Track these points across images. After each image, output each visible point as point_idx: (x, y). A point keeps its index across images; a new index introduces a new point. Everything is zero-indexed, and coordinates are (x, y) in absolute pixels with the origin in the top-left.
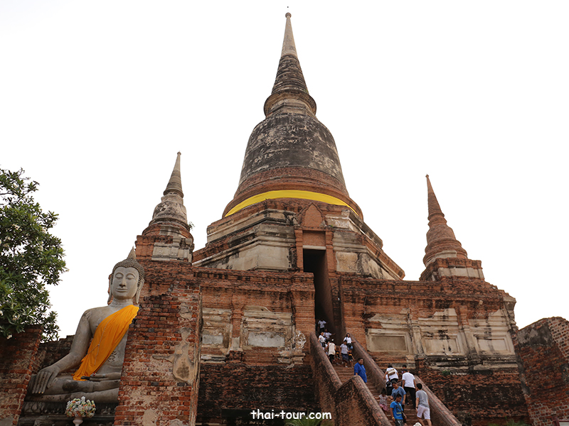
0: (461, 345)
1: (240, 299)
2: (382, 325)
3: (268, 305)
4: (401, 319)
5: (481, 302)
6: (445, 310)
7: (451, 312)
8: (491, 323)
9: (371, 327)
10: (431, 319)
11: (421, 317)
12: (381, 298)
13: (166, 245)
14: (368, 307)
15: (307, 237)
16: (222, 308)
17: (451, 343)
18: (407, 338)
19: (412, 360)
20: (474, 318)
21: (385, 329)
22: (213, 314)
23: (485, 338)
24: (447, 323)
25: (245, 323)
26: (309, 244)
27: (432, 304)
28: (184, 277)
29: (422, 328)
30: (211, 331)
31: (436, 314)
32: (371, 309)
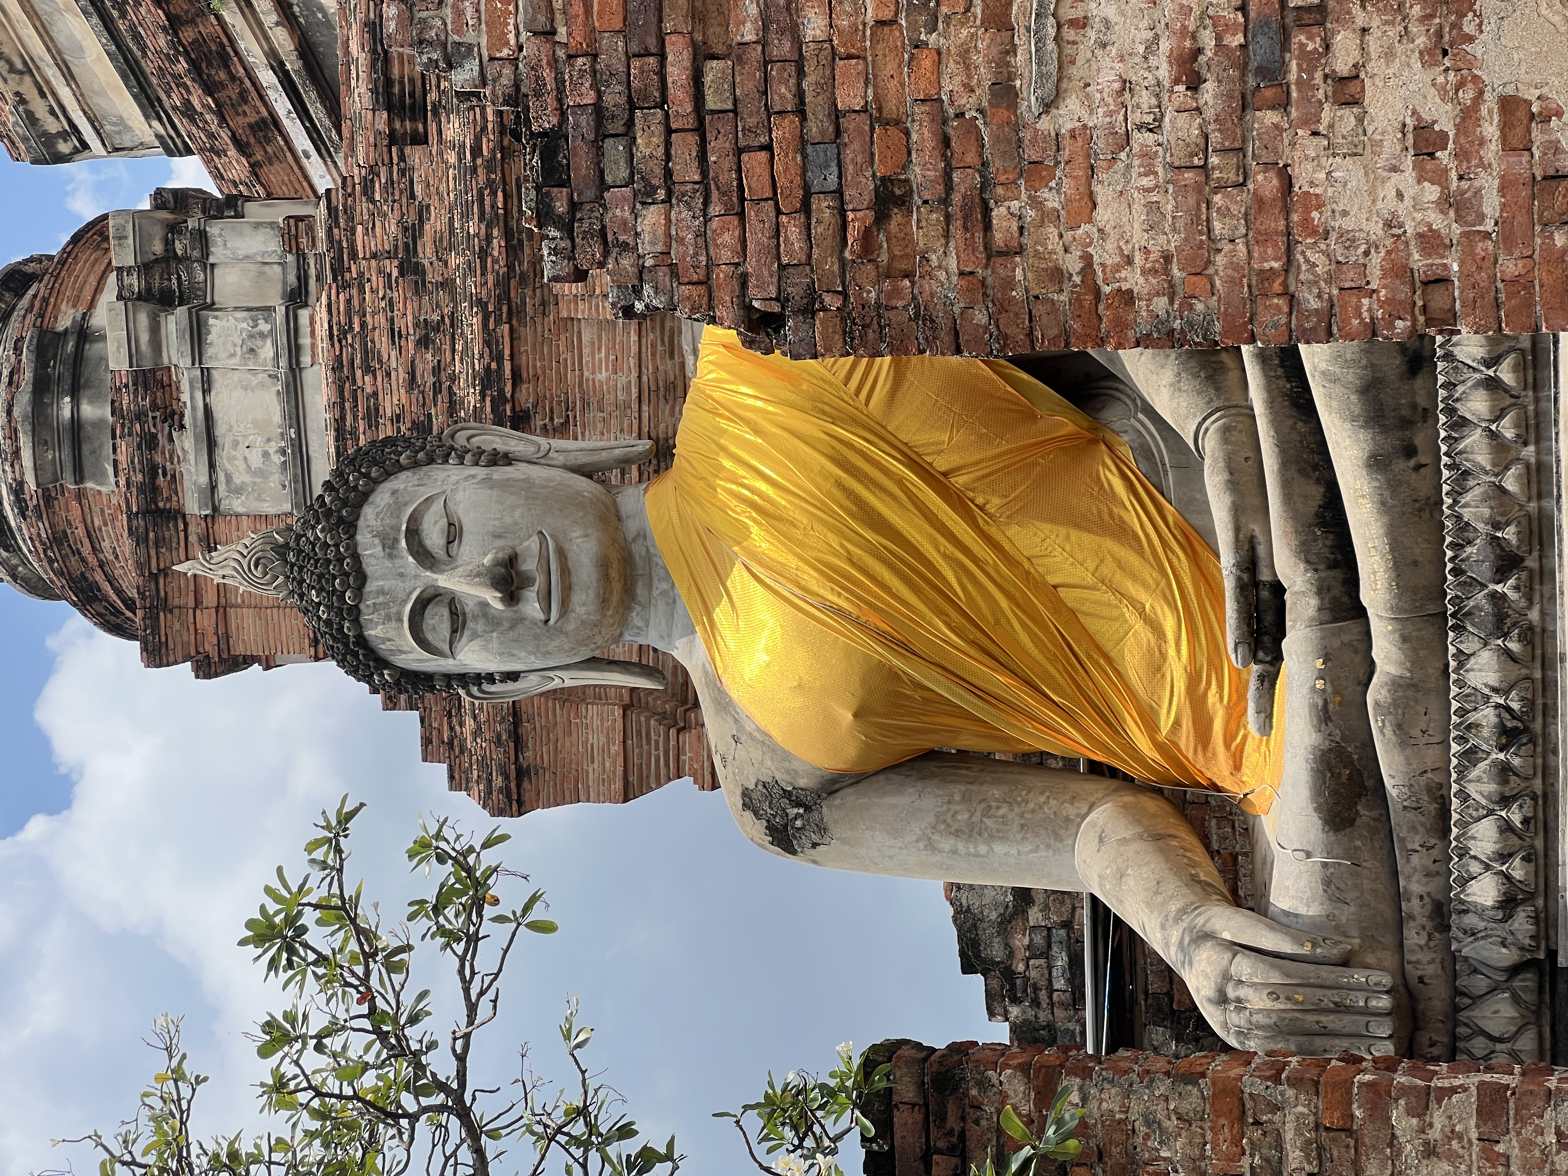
13: (192, 417)
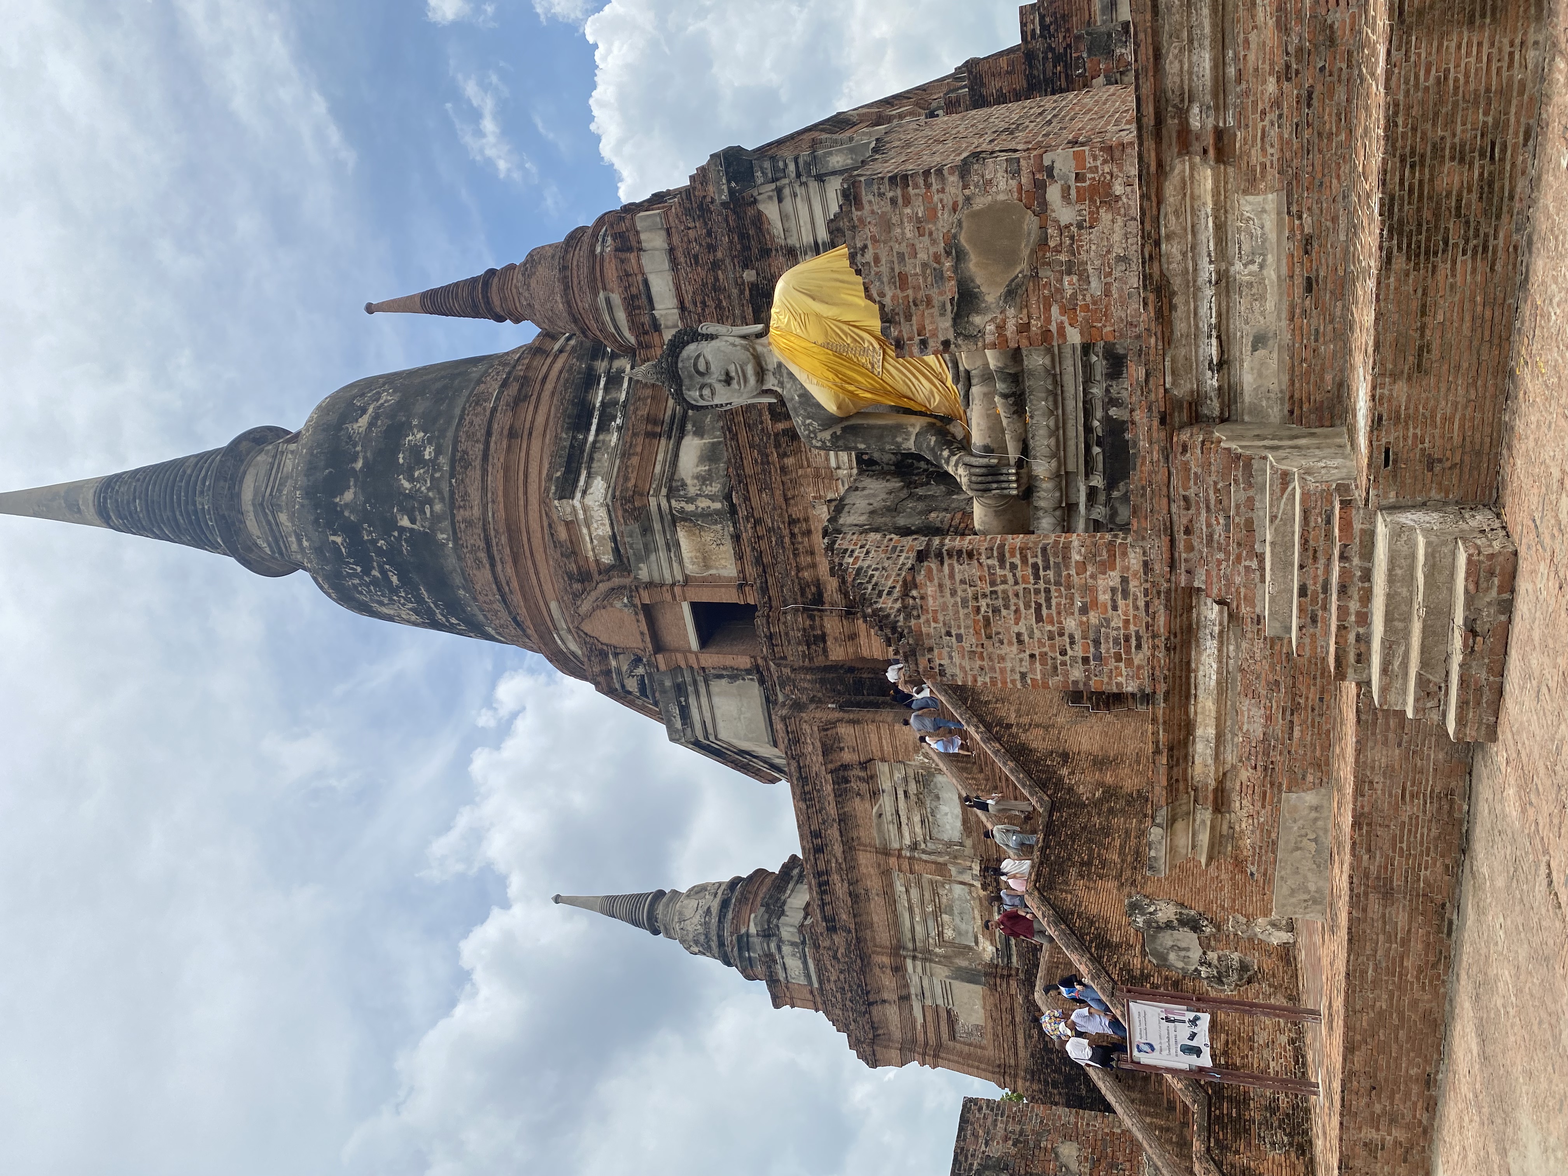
1: (866, 861)
3: (867, 805)
5: (749, 276)
15: (669, 637)
16: (891, 885)
22: (909, 901)
25: (914, 846)
26: (686, 635)
28: (841, 951)
30: (944, 900)
32: (833, 594)
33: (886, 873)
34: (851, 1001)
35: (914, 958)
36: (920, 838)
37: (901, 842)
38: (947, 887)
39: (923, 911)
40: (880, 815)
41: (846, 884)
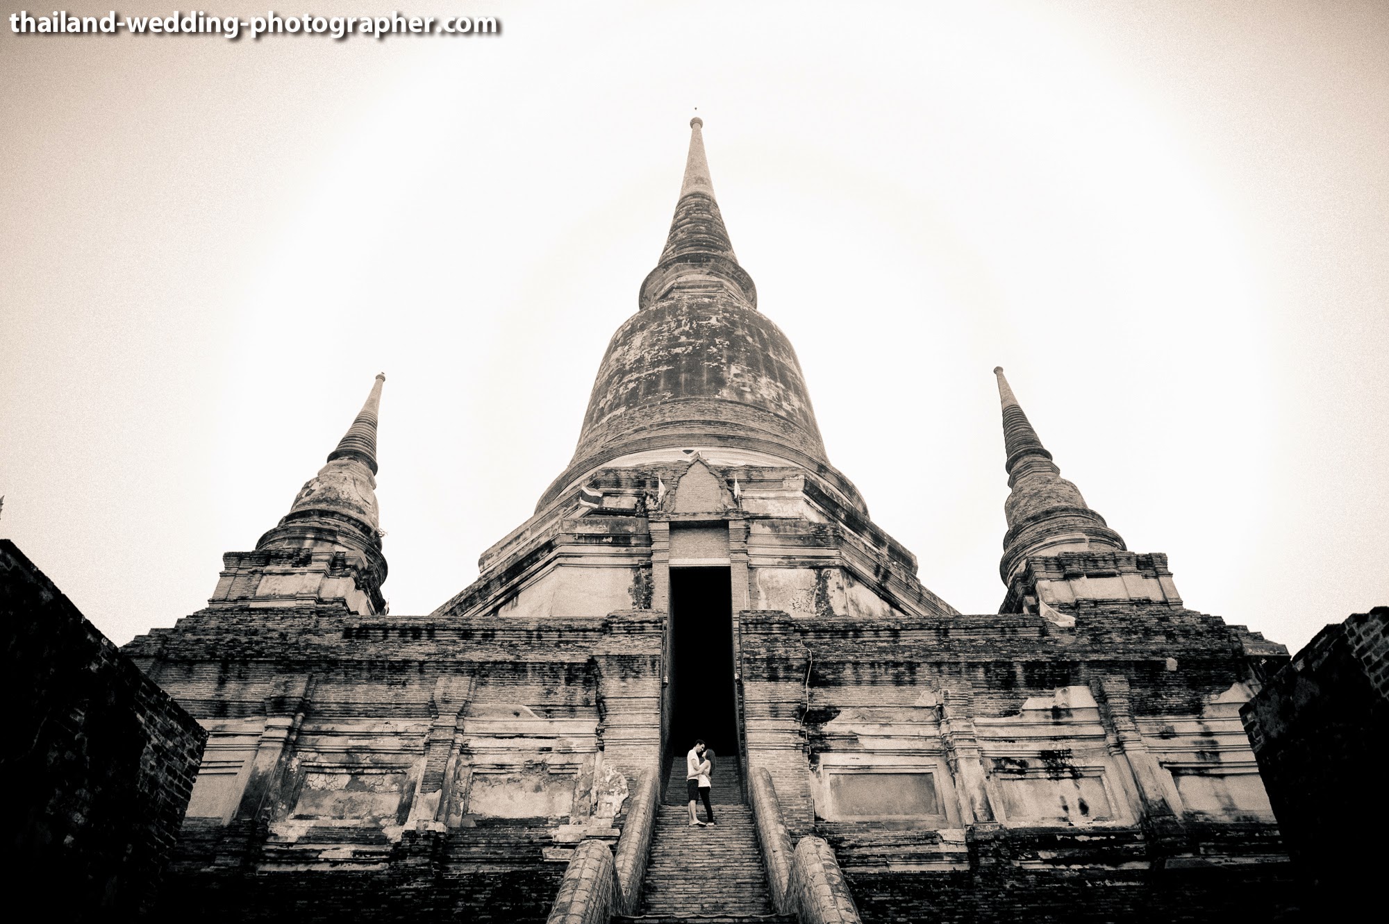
0: (1120, 795)
1: (458, 686)
2: (861, 741)
3: (533, 700)
4: (922, 724)
5: (1172, 664)
6: (1058, 692)
7: (1078, 697)
8: (1214, 726)
9: (827, 750)
10: (1015, 719)
11: (983, 715)
12: (856, 664)
13: (294, 569)
14: (817, 690)
15: (682, 539)
16: (408, 714)
17: (1088, 790)
18: (941, 778)
19: (956, 844)
20: (1155, 712)
21: (871, 752)
22: (381, 734)
23: (1200, 772)
24: (1066, 730)
25: (466, 751)
26: (686, 556)
27: (1013, 675)
29: (988, 746)
30: (373, 780)
31: (1031, 703)
32: (824, 698)
33: (431, 709)
34: (232, 641)
35: (290, 730)
36: (476, 760)
37: (471, 735)
38: (395, 788)
39: (361, 749)
40: (517, 714)
41: (421, 658)
